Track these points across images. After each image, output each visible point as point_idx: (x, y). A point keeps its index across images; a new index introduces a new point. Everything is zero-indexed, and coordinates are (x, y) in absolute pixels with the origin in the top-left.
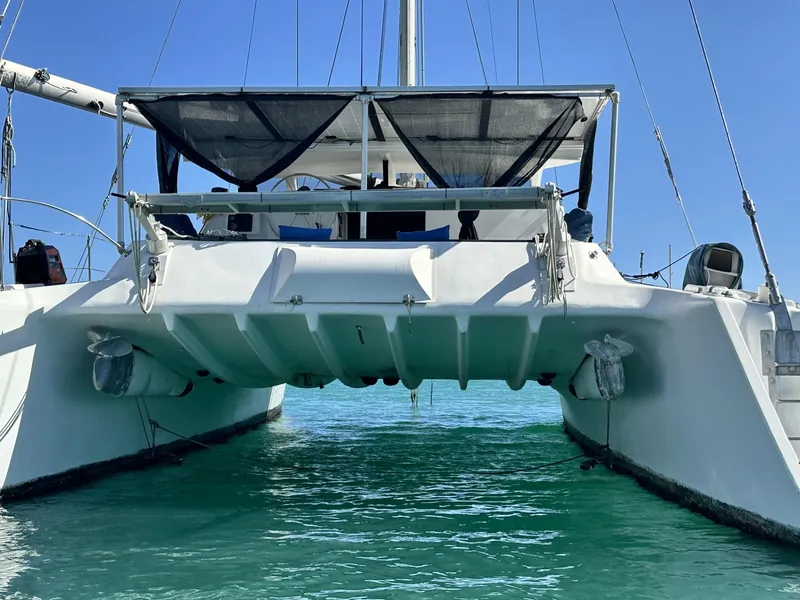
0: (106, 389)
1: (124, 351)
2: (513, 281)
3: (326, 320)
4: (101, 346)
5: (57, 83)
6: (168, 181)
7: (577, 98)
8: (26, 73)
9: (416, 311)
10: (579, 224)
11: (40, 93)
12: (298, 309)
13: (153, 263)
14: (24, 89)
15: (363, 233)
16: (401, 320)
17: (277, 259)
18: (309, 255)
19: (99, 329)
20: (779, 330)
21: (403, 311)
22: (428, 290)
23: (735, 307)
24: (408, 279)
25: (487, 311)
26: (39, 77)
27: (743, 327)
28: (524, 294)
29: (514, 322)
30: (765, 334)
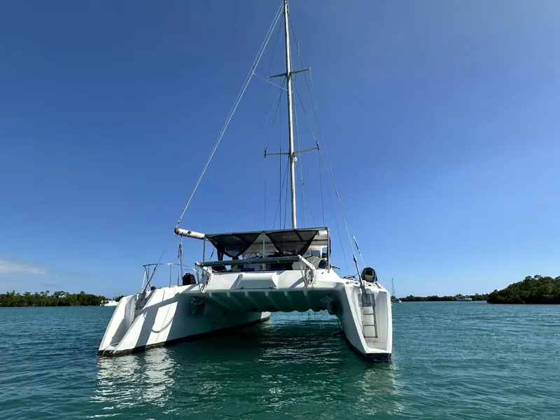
0: (195, 313)
1: (201, 302)
2: (299, 281)
3: (250, 293)
4: (194, 302)
5: (193, 233)
6: (220, 258)
7: (318, 231)
8: (186, 232)
9: (273, 290)
10: (323, 265)
11: (189, 236)
12: (242, 291)
13: (208, 279)
14: (185, 235)
15: (264, 269)
16: (270, 293)
17: (239, 277)
18: (247, 276)
19: (195, 297)
20: (363, 294)
21: (270, 290)
22: (276, 284)
23: (350, 288)
24: (270, 281)
25: (293, 290)
26: (189, 233)
27: (353, 292)
28: (302, 285)
29: (300, 292)
30: (359, 295)
